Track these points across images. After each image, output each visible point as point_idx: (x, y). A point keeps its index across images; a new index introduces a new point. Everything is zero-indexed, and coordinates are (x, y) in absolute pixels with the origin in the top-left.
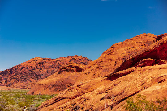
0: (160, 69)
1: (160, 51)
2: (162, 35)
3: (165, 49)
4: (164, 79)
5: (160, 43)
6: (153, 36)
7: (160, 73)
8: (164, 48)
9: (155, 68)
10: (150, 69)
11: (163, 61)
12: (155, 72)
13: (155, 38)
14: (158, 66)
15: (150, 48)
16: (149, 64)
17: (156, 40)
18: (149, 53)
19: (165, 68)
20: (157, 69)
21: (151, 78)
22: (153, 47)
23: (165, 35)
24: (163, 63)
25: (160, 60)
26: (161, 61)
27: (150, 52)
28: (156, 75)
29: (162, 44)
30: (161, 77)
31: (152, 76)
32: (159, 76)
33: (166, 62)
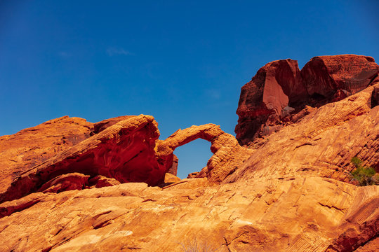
0: (99, 197)
1: (101, 156)
2: (105, 122)
3: (110, 152)
4: (107, 219)
5: (100, 139)
6: (84, 124)
7: (100, 206)
8: (110, 150)
9: (88, 194)
10: (78, 197)
11: (105, 180)
12: (88, 204)
13: (89, 128)
14: (94, 190)
15: (78, 150)
16: (75, 185)
17: (90, 132)
18: (75, 160)
19: (111, 196)
20: (92, 197)
21: (79, 218)
22: (85, 147)
23: (110, 123)
24: (105, 184)
25: (100, 178)
26: (103, 178)
27: (78, 158)
28: (89, 210)
29: (104, 140)
30: (101, 215)
31: (82, 213)
32: (98, 212)
33: (112, 181)
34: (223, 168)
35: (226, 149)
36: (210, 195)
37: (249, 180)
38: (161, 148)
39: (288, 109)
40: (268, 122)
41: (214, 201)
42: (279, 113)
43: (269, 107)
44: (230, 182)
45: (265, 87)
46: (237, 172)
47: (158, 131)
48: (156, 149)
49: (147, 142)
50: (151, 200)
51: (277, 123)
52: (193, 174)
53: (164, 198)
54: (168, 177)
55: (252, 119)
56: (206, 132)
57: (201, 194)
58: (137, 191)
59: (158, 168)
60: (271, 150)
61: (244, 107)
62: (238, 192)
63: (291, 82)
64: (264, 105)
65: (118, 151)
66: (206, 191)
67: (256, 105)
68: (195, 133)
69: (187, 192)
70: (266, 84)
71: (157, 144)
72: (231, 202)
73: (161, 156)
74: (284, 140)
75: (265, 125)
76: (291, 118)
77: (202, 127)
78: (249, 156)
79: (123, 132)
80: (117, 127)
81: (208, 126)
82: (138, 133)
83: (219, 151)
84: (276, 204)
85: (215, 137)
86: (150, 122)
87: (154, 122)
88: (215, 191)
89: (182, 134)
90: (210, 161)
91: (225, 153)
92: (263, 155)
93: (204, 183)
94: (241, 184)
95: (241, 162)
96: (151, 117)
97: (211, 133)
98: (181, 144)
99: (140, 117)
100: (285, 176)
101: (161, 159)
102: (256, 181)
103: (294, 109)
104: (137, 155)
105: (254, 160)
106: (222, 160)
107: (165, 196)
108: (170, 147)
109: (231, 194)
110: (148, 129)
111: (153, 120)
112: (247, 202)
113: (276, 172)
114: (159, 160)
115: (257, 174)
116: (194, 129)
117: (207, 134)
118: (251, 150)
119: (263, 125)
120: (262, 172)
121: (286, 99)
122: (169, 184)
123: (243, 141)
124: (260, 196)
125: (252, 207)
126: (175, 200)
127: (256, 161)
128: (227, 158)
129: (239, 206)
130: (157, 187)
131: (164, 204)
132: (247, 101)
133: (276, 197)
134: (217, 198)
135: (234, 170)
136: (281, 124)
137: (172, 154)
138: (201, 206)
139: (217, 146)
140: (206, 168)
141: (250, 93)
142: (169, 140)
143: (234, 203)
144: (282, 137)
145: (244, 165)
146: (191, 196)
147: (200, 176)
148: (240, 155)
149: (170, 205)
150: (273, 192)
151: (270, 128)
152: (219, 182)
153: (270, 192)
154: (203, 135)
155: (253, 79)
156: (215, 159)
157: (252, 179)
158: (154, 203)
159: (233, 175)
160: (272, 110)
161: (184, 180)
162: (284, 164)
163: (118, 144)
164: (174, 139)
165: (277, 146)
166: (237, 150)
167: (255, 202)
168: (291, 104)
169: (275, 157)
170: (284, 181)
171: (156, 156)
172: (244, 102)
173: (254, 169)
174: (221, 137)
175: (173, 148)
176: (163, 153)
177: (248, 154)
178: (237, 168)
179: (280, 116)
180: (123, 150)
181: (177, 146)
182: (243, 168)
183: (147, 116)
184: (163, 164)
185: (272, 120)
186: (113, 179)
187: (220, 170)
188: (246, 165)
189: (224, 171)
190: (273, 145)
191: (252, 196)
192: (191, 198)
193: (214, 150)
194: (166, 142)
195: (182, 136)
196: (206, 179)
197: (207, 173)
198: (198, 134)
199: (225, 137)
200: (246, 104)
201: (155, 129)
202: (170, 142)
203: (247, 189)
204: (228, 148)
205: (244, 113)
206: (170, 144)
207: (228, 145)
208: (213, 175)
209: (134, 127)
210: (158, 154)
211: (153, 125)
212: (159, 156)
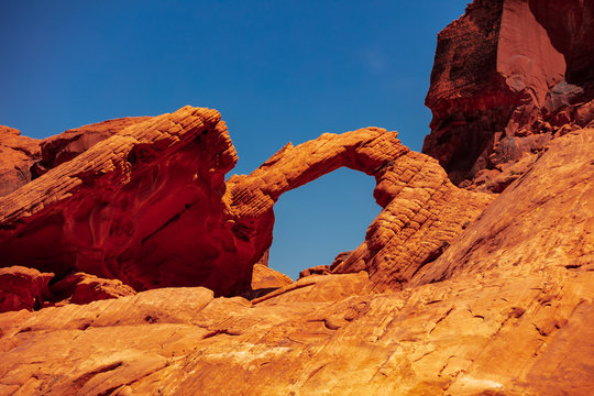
0: (85, 327)
1: (81, 219)
2: (71, 136)
3: (107, 209)
4: (111, 383)
5: (79, 176)
6: (14, 142)
7: (90, 352)
8: (105, 204)
9: (56, 321)
10: (29, 329)
11: (95, 284)
12: (59, 347)
13: (28, 153)
14: (68, 311)
15: (21, 204)
16: (16, 299)
17: (30, 164)
18: (12, 232)
19: (117, 323)
20: (67, 327)
21: (37, 383)
22: (38, 197)
23: (86, 138)
24: (93, 294)
25: (80, 279)
26: (88, 279)
27: (20, 227)
28: (63, 362)
29: (90, 177)
30: (94, 373)
31: (45, 370)
32: (85, 366)
33: (113, 285)
34: (409, 245)
35: (415, 195)
36: (385, 313)
37: (487, 273)
38: (241, 197)
39: (566, 89)
40: (513, 127)
41: (397, 329)
42: (540, 101)
43: (514, 84)
44: (433, 281)
45: (502, 32)
46: (450, 255)
47: (233, 150)
48: (227, 199)
49: (204, 180)
50: (225, 332)
51: (537, 128)
52: (313, 272)
53: (261, 327)
55: (469, 120)
56: (361, 150)
57: (357, 313)
58: (186, 309)
59: (234, 250)
60: (540, 193)
61: (445, 86)
62: (461, 306)
63: (571, 17)
64: (498, 80)
65: (126, 205)
66: (373, 304)
67: (477, 81)
68: (332, 153)
69: (320, 309)
70: (505, 23)
71: (230, 186)
72: (443, 332)
73: (243, 216)
74: (576, 165)
75: (504, 135)
76: (573, 115)
77: (350, 138)
78: (479, 212)
79: (138, 154)
80: (123, 140)
81: (365, 135)
82: (179, 157)
83: (398, 201)
84: (565, 334)
85: (385, 163)
86: (210, 126)
87: (221, 126)
88: (399, 303)
89: (297, 156)
90: (374, 229)
91: (413, 204)
92: (520, 206)
93: (358, 286)
94: (464, 282)
95: (458, 228)
96: (212, 113)
97: (375, 151)
98: (294, 183)
99: (183, 113)
100: (583, 259)
101: (243, 227)
102: (505, 275)
103: (581, 90)
104: (177, 216)
105: (494, 221)
106: (406, 225)
107: (263, 322)
108: (266, 192)
109: (442, 310)
110: (205, 145)
111: (216, 123)
112: (485, 330)
113: (559, 250)
114: (235, 229)
115: (505, 258)
116: (328, 144)
117: (364, 155)
119: (497, 135)
120: (520, 251)
121: (559, 63)
122: (263, 292)
124: (519, 313)
125: (500, 343)
126: (291, 330)
127: (502, 223)
128: (420, 217)
129: (465, 340)
130: (238, 299)
131: (263, 341)
132: (454, 70)
133: (564, 314)
134: (405, 322)
135: (440, 251)
136: (545, 130)
137: (270, 211)
138: (362, 344)
139: (391, 188)
140: (365, 246)
141: (461, 48)
142: (264, 173)
143: (452, 333)
144: (568, 158)
145: (465, 235)
146: (334, 319)
147: (349, 267)
148: (454, 210)
149: (280, 344)
150: (554, 302)
151: (518, 141)
152: (399, 282)
153: (545, 302)
154: (352, 158)
155: (468, 11)
156: (388, 221)
158: (235, 341)
159: (439, 263)
160: (522, 94)
162: (578, 229)
163: (128, 188)
164: (275, 170)
165: (556, 182)
166: (445, 197)
167: (506, 329)
168: (571, 77)
169: (552, 212)
170: (581, 272)
171: (230, 217)
172: (446, 74)
173: (498, 244)
174: (403, 163)
175: (275, 195)
176: (246, 209)
177: (476, 207)
178: (446, 245)
179: (544, 110)
180: (139, 204)
181: (284, 190)
182: (466, 244)
183: (202, 110)
184: (246, 239)
185: (522, 119)
186: (116, 281)
187: (402, 251)
188: (474, 234)
189: (413, 254)
190: (545, 178)
191: (498, 315)
192: (334, 324)
193: (384, 198)
194: (253, 179)
195: (296, 162)
196: (366, 275)
197: (366, 260)
198: (340, 155)
199: (412, 161)
200: (452, 78)
201: (224, 144)
202: (266, 180)
203: (483, 296)
204: (421, 191)
205: (446, 103)
206: (264, 186)
207: (420, 183)
208: (383, 264)
209: (167, 141)
210: (233, 211)
211: (218, 133)
212: (235, 218)
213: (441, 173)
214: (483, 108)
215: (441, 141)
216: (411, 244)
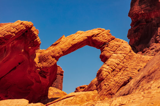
34: (115, 79)
35: (117, 57)
37: (146, 92)
38: (43, 59)
44: (124, 95)
46: (132, 83)
47: (38, 39)
48: (36, 60)
49: (27, 52)
52: (81, 88)
54: (52, 92)
55: (147, 22)
56: (94, 38)
59: (40, 82)
61: (137, 8)
67: (151, 6)
68: (81, 40)
71: (38, 54)
73: (43, 67)
77: (89, 33)
78: (145, 64)
81: (95, 31)
82: (15, 42)
83: (110, 60)
85: (105, 44)
86: (29, 29)
87: (33, 29)
89: (67, 41)
90: (100, 72)
91: (117, 61)
93: (94, 97)
94: (136, 96)
95: (136, 71)
96: (29, 23)
97: (100, 39)
98: (66, 52)
99: (17, 23)
101: (43, 72)
102: (154, 92)
104: (15, 68)
105: (150, 68)
106: (114, 70)
108: (53, 57)
110: (27, 37)
111: (31, 27)
114: (40, 73)
115: (154, 85)
116: (80, 36)
117: (95, 40)
118: (147, 57)
119: (159, 29)
122: (53, 99)
123: (137, 47)
127: (153, 70)
128: (120, 67)
132: (141, 1)
135: (128, 81)
137: (55, 65)
139: (107, 54)
140: (96, 79)
142: (52, 48)
145: (139, 74)
147: (89, 88)
148: (134, 64)
152: (111, 95)
154: (91, 41)
156: (106, 68)
157: (149, 90)
159: (127, 87)
161: (70, 95)
164: (57, 47)
166: (130, 58)
171: (38, 68)
172: (137, 3)
173: (151, 79)
174: (112, 43)
175: (57, 58)
176: (45, 64)
177: (144, 62)
178: (131, 78)
181: (61, 56)
182: (138, 78)
183: (25, 22)
187: (112, 81)
188: (142, 74)
189: (117, 82)
193: (104, 59)
194: (48, 51)
195: (66, 43)
196: (96, 92)
197: (97, 85)
198: (85, 40)
199: (116, 43)
200: (140, 5)
201: (35, 36)
202: (53, 52)
203: (143, 102)
204: (120, 55)
205: (137, 15)
206: (52, 54)
207: (120, 52)
208: (104, 87)
209: (10, 36)
210: (39, 65)
211: (32, 32)
212: (40, 68)
213: (129, 48)
214: (153, 17)
215: (135, 32)
216: (116, 78)
